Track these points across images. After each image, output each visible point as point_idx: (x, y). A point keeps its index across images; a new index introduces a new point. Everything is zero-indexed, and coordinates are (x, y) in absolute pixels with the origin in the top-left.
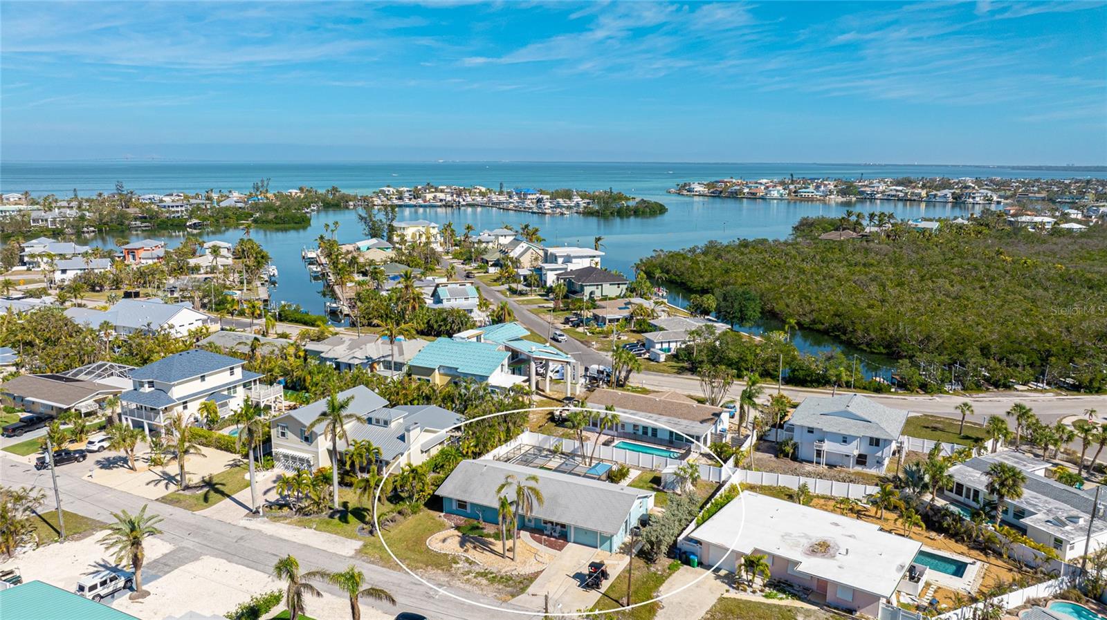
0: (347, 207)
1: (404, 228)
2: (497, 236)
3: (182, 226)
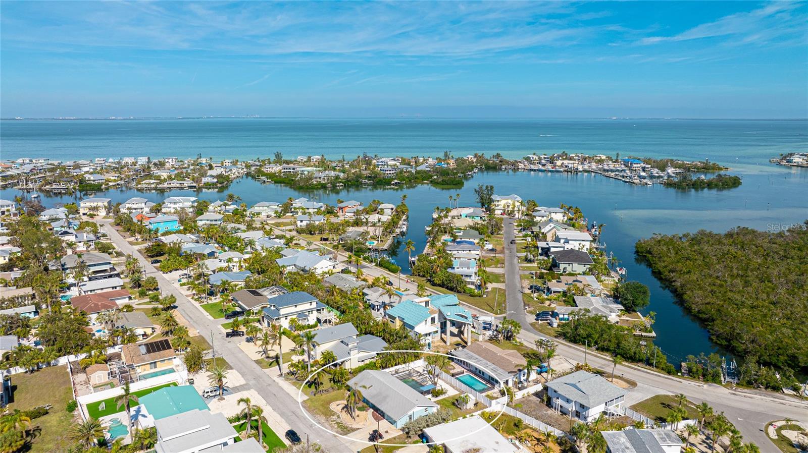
0: (501, 169)
1: (498, 201)
2: (550, 213)
3: (389, 184)
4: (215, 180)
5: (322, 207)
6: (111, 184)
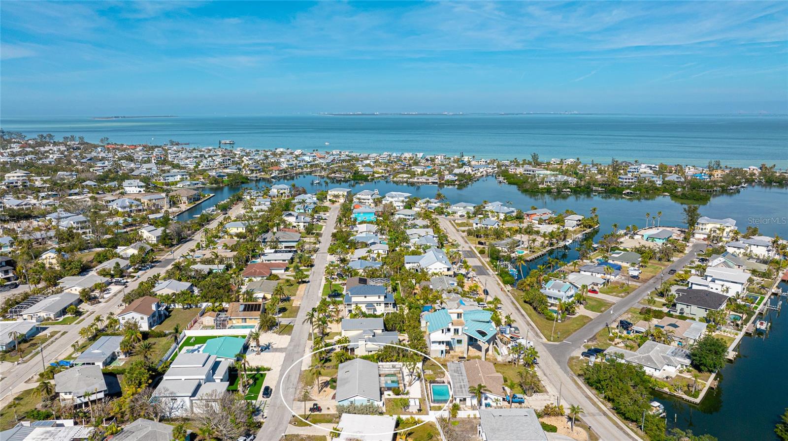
1: (703, 224)
2: (750, 245)
3: (621, 193)
4: (456, 178)
5: (513, 212)
6: (376, 175)
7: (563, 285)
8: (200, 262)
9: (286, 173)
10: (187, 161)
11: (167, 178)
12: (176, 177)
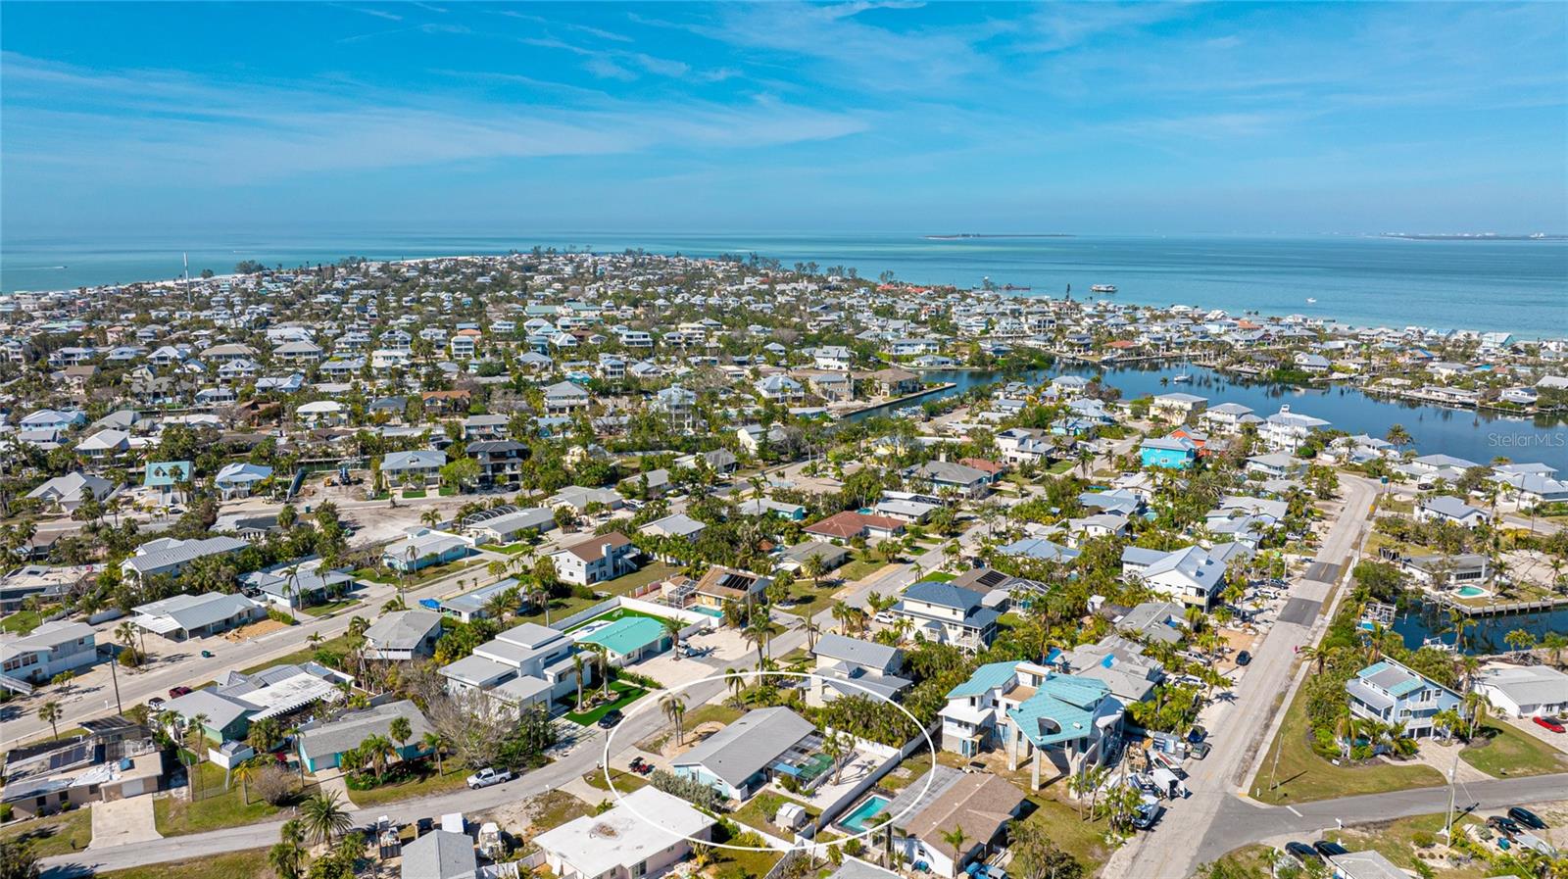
7: (1406, 679)
8: (771, 494)
9: (1139, 355)
10: (970, 320)
11: (900, 348)
12: (916, 348)
